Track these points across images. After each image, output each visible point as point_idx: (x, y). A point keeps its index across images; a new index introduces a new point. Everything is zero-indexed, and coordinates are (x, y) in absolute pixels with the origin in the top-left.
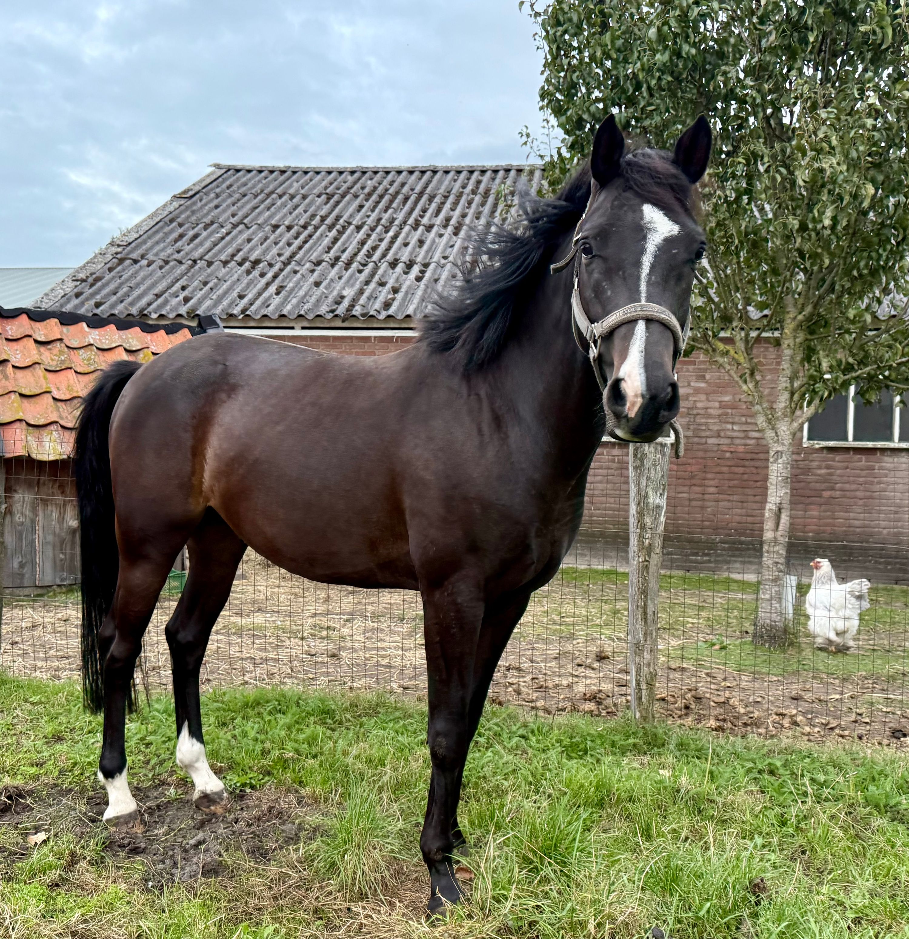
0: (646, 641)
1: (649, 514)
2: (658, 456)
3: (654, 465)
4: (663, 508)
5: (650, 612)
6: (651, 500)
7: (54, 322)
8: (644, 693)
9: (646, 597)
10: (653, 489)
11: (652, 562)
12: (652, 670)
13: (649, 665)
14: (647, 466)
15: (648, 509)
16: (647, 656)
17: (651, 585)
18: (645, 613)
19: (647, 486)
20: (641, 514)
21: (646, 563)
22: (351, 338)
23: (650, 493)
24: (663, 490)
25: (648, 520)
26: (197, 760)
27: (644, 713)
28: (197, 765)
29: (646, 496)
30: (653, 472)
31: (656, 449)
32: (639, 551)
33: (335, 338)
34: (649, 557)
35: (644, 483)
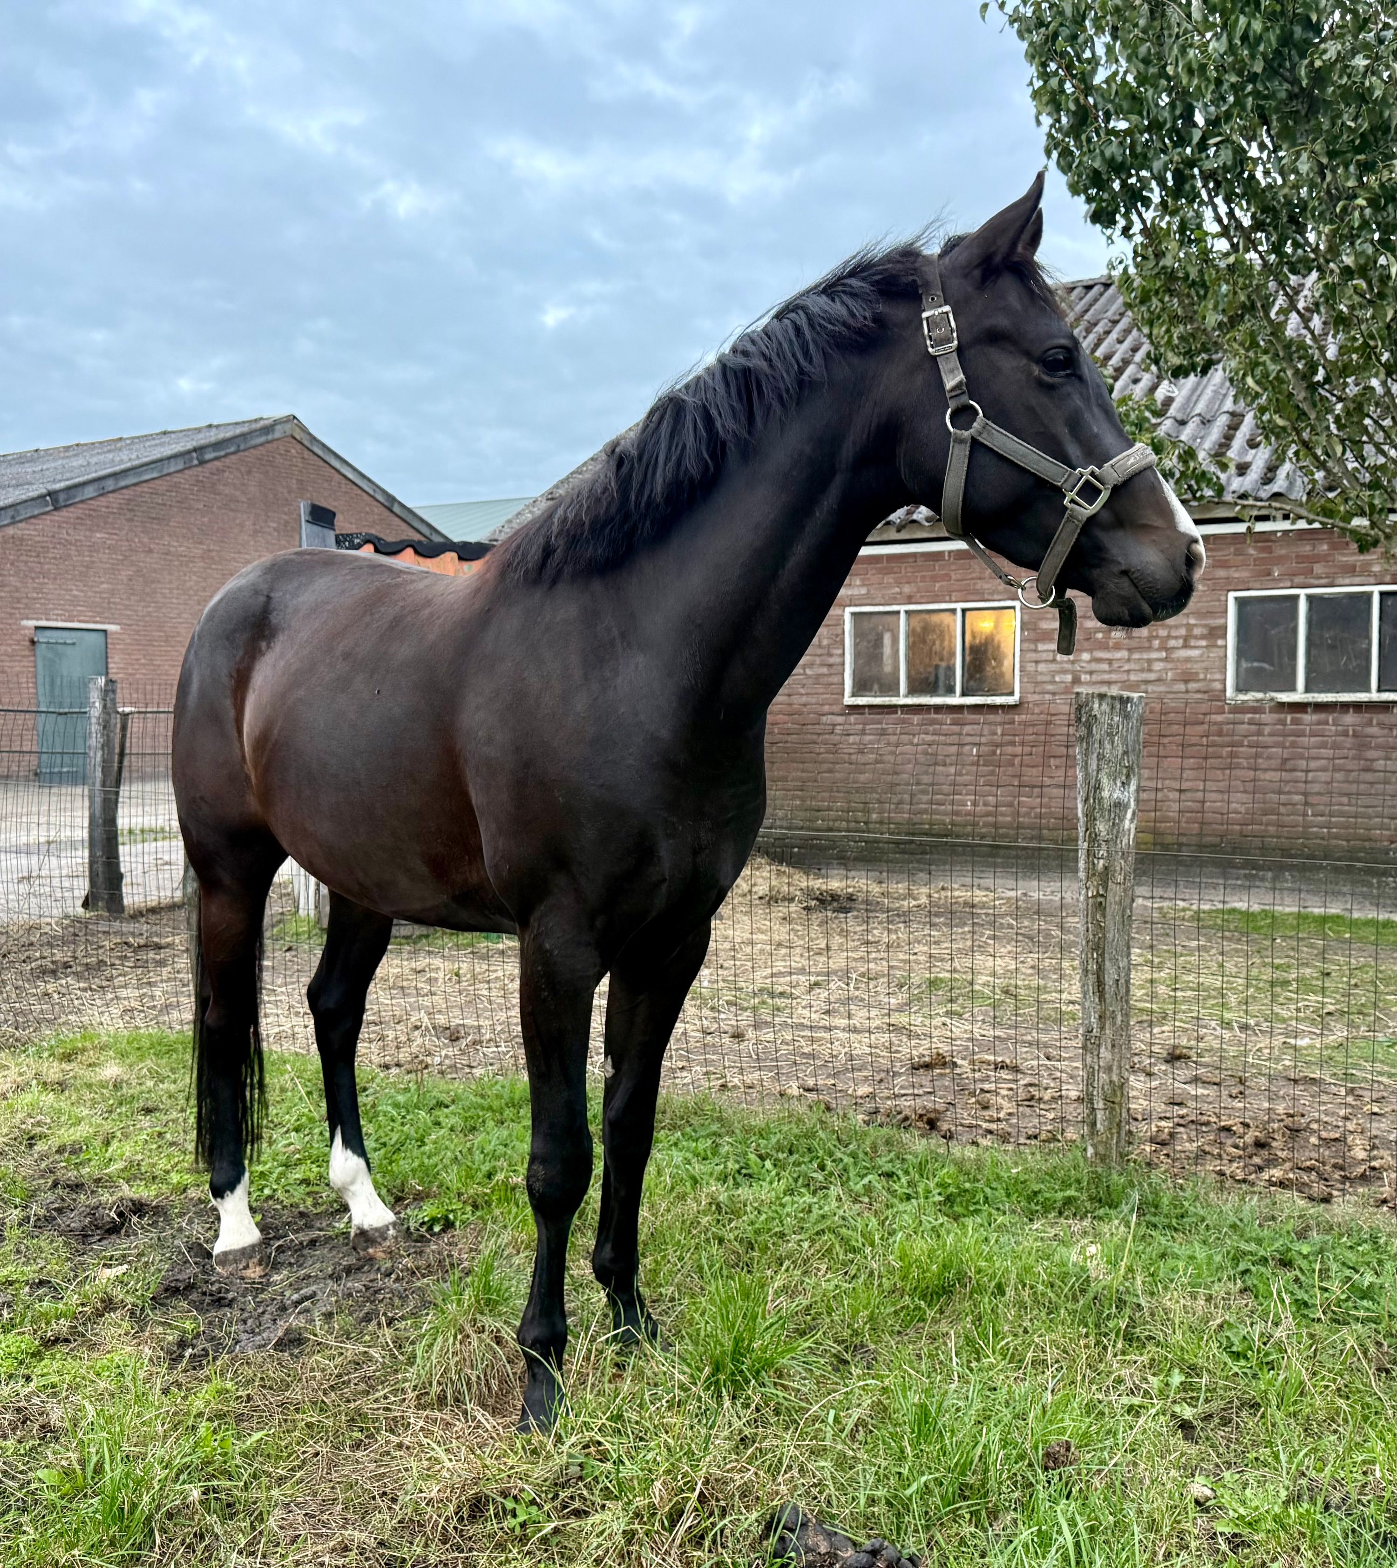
0: (1102, 1028)
1: (1102, 816)
2: (1116, 719)
3: (1110, 735)
4: (1126, 806)
5: (1109, 979)
6: (1106, 794)
7: (450, 557)
8: (1100, 1115)
9: (1102, 955)
10: (1109, 775)
11: (1110, 898)
12: (1115, 1078)
13: (1109, 1069)
14: (1098, 737)
15: (1102, 809)
16: (1105, 1053)
17: (1110, 936)
18: (1100, 984)
19: (1099, 770)
20: (1090, 817)
21: (1100, 899)
22: (914, 555)
23: (1105, 781)
24: (1128, 776)
25: (1102, 827)
26: (353, 1182)
27: (1101, 1150)
28: (352, 1188)
29: (1098, 787)
30: (1108, 746)
31: (1113, 708)
32: (1088, 878)
33: (891, 558)
34: (1106, 889)
35: (1093, 765)
